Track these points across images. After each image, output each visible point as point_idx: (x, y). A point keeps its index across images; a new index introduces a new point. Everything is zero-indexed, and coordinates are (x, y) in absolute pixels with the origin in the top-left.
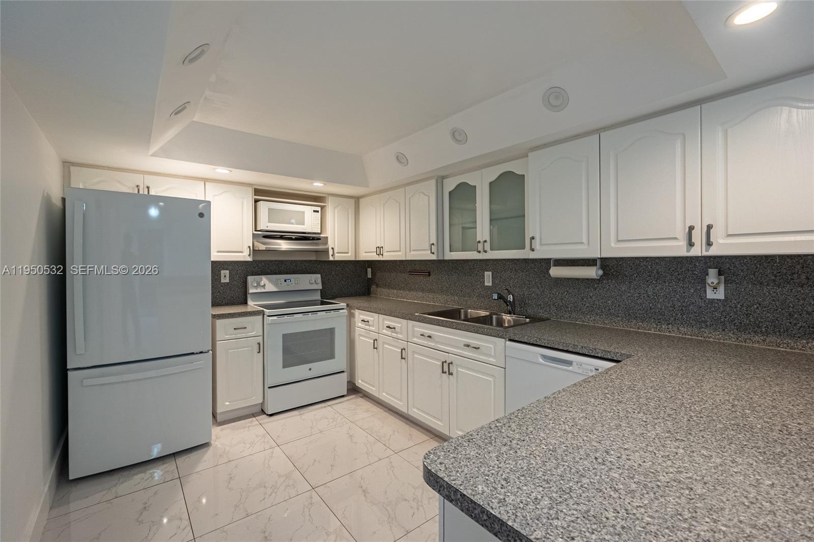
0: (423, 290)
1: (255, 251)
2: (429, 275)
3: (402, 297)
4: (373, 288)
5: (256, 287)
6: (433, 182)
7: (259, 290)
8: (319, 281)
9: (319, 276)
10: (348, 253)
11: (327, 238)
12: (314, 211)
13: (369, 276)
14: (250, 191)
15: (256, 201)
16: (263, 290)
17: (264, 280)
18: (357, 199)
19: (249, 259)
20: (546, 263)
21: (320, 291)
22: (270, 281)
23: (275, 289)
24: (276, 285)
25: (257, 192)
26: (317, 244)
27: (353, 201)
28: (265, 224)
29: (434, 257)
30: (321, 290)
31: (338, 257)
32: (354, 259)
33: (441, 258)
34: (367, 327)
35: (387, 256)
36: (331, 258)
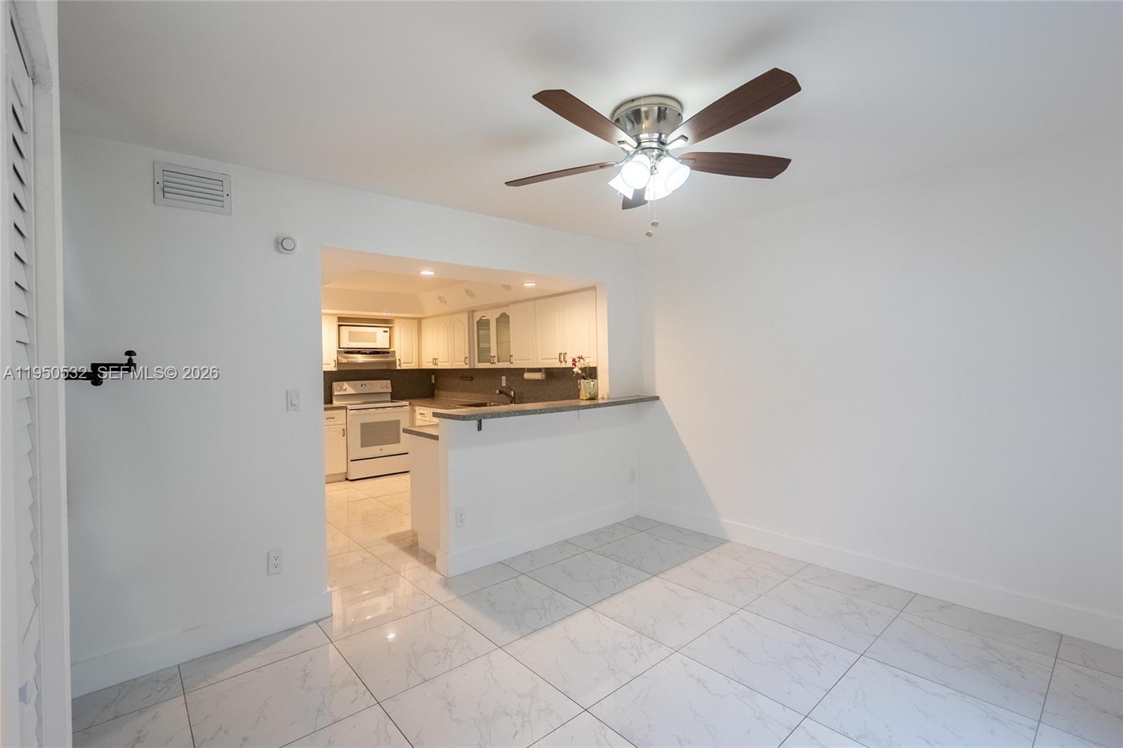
0: (469, 391)
1: (339, 364)
2: (472, 380)
3: (457, 398)
4: (436, 391)
5: (339, 391)
6: (466, 315)
7: (342, 393)
8: (390, 385)
9: (389, 382)
10: (412, 363)
11: (394, 352)
12: (384, 331)
13: (433, 382)
14: (335, 319)
15: (339, 326)
16: (345, 393)
17: (346, 385)
18: (419, 320)
19: (335, 369)
20: (522, 371)
21: (389, 395)
22: (350, 386)
23: (354, 392)
24: (354, 388)
25: (340, 319)
26: (386, 357)
27: (416, 322)
28: (346, 344)
29: (467, 367)
30: (391, 393)
31: (404, 367)
32: (417, 368)
33: (472, 367)
34: (424, 419)
35: (441, 366)
36: (398, 368)
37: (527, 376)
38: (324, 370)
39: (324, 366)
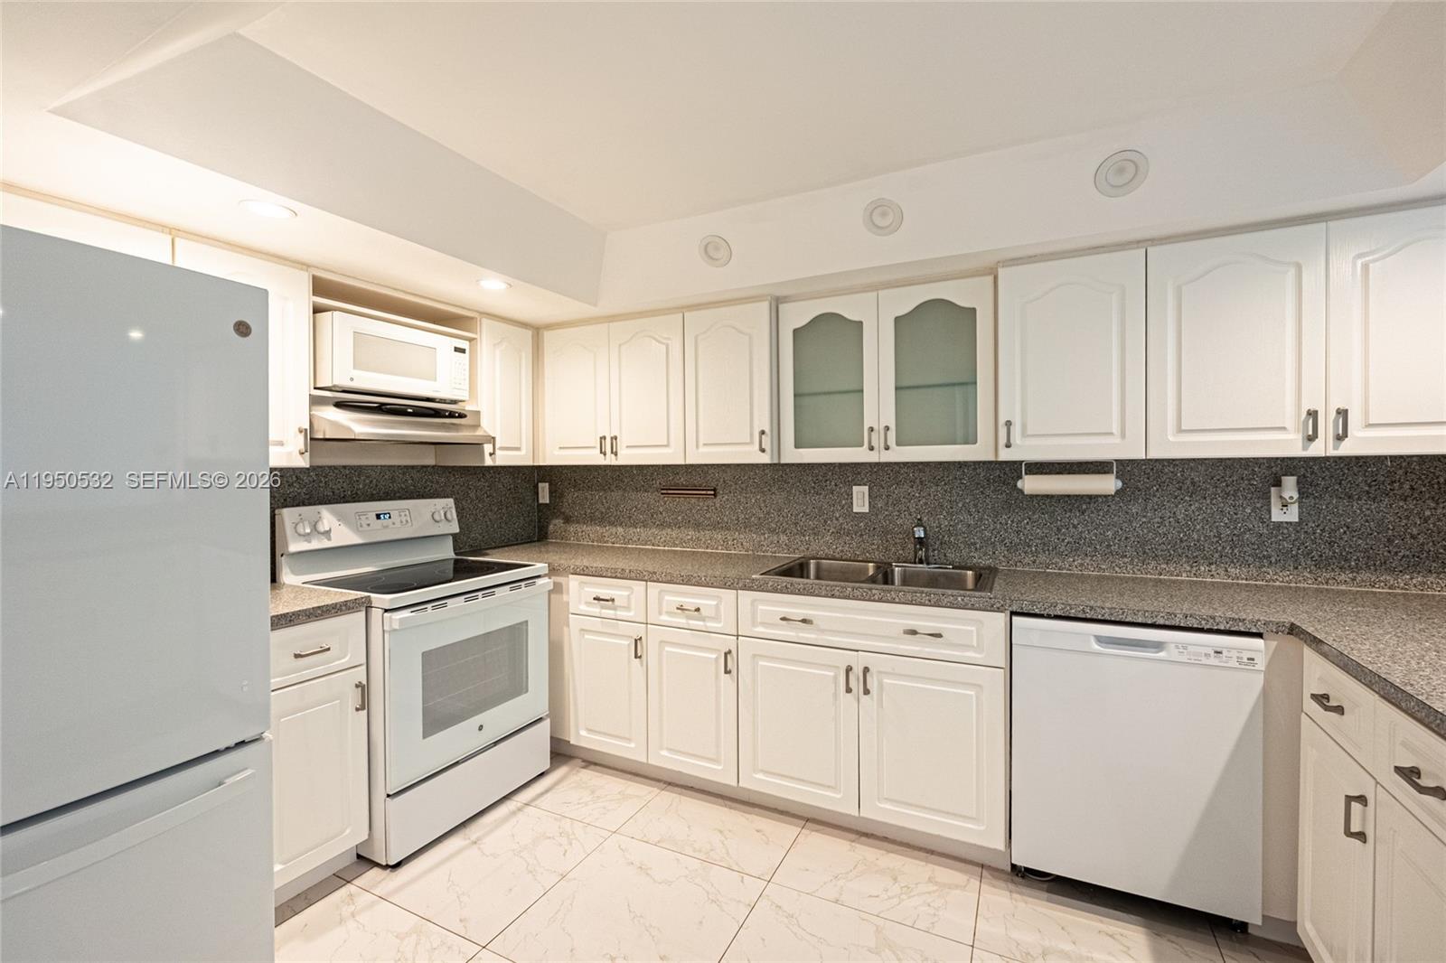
1: (315, 442)
2: (715, 495)
4: (556, 524)
5: (307, 537)
6: (764, 308)
7: (316, 544)
8: (453, 514)
9: (450, 501)
10: (518, 449)
11: (478, 413)
12: (457, 350)
13: (544, 498)
14: (307, 286)
15: (317, 310)
16: (326, 544)
17: (327, 517)
18: (538, 331)
19: (303, 462)
21: (450, 542)
22: (341, 518)
23: (355, 539)
24: (357, 529)
25: (320, 287)
26: (457, 431)
27: (529, 333)
28: (344, 372)
29: (765, 459)
30: (454, 536)
31: (503, 459)
32: (530, 463)
33: (776, 461)
34: (610, 613)
36: (488, 462)
37: (1031, 484)
38: (274, 463)
39: (273, 450)
